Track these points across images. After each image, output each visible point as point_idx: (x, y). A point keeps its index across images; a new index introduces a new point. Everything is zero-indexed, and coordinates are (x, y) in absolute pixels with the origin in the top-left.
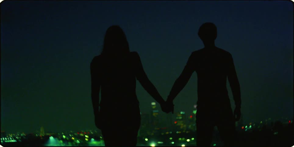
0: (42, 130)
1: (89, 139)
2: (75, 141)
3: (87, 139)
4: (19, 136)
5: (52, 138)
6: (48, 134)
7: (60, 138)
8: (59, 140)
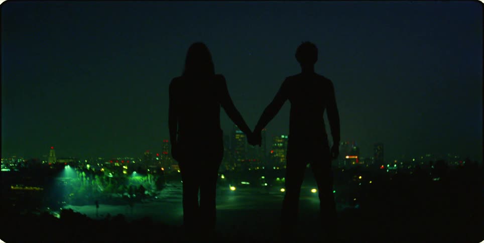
0: (52, 153)
1: (130, 172)
2: (105, 174)
3: (125, 172)
4: (14, 164)
5: (68, 168)
6: (61, 161)
7: (81, 168)
8: (81, 171)
